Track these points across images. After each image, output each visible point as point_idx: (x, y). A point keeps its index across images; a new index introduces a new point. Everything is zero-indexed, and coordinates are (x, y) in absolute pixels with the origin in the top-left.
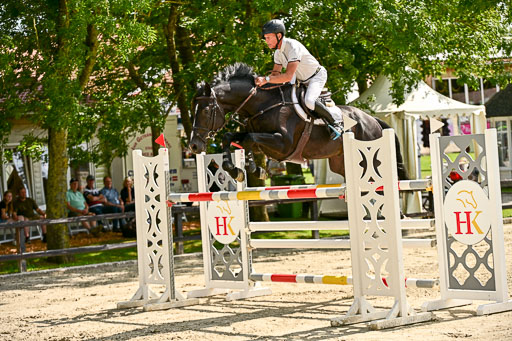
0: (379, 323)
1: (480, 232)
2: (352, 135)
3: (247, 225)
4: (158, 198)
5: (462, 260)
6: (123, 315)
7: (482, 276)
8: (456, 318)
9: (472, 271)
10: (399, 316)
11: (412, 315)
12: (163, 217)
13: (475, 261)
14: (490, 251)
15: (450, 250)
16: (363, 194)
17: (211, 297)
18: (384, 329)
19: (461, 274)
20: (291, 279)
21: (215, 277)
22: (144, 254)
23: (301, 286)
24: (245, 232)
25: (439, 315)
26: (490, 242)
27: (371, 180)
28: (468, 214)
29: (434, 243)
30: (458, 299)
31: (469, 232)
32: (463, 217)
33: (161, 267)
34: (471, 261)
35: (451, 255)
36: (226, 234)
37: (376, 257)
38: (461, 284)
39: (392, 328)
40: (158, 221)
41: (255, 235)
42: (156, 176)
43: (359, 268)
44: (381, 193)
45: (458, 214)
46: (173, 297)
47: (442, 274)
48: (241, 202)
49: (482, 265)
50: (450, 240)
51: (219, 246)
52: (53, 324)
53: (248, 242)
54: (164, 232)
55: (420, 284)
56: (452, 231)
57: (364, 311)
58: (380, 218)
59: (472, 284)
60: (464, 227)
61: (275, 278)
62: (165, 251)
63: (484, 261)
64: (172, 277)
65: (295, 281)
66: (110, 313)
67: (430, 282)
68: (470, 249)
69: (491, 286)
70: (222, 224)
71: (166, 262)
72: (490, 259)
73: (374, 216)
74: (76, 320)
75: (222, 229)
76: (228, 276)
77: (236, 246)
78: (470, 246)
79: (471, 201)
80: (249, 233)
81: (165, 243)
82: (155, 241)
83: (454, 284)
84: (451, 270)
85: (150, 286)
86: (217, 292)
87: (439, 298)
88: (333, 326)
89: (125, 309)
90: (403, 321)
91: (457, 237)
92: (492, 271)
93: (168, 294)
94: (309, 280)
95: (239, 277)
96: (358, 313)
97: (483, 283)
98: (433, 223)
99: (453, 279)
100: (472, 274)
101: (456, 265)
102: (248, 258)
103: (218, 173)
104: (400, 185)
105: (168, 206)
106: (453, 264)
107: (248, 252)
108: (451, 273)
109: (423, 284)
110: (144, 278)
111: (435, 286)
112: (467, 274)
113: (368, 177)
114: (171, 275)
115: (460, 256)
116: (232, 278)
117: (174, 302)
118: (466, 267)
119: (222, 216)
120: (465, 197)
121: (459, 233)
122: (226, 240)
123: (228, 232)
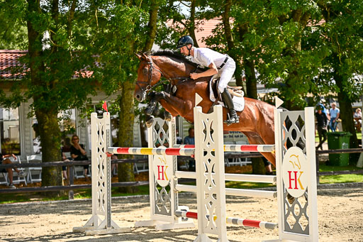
1: (302, 188)
3: (175, 173)
4: (103, 150)
5: (292, 209)
9: (297, 218)
12: (105, 165)
13: (299, 211)
14: (307, 204)
15: (285, 201)
19: (291, 220)
20: (196, 216)
21: (157, 212)
24: (174, 179)
26: (307, 197)
28: (296, 173)
29: (275, 195)
31: (296, 188)
32: (293, 176)
33: (103, 202)
34: (297, 210)
35: (286, 205)
36: (163, 179)
38: (291, 227)
40: (103, 167)
42: (103, 133)
45: (290, 172)
46: (110, 226)
47: (278, 220)
49: (303, 215)
51: (158, 186)
53: (175, 186)
54: (105, 175)
55: (267, 226)
59: (297, 229)
60: (293, 183)
62: (105, 189)
63: (303, 211)
67: (273, 225)
68: (296, 201)
69: (307, 232)
70: (161, 171)
71: (106, 199)
72: (307, 209)
73: (210, 170)
75: (161, 175)
76: (164, 213)
77: (168, 188)
79: (297, 163)
80: (176, 179)
81: (106, 184)
82: (101, 182)
83: (287, 229)
84: (286, 216)
89: (77, 232)
92: (307, 218)
93: (106, 223)
95: (170, 214)
97: (303, 228)
98: (275, 179)
99: (286, 223)
100: (297, 221)
101: (288, 213)
102: (175, 199)
103: (159, 132)
104: (258, 148)
105: (108, 156)
106: (287, 211)
107: (175, 194)
108: (285, 219)
109: (269, 226)
110: (95, 210)
111: (276, 229)
112: (294, 220)
113: (207, 141)
114: (109, 209)
115: (290, 206)
116: (166, 214)
117: (109, 230)
118: (294, 215)
119: (161, 165)
120: (294, 159)
121: (290, 188)
122: (163, 184)
123: (165, 178)
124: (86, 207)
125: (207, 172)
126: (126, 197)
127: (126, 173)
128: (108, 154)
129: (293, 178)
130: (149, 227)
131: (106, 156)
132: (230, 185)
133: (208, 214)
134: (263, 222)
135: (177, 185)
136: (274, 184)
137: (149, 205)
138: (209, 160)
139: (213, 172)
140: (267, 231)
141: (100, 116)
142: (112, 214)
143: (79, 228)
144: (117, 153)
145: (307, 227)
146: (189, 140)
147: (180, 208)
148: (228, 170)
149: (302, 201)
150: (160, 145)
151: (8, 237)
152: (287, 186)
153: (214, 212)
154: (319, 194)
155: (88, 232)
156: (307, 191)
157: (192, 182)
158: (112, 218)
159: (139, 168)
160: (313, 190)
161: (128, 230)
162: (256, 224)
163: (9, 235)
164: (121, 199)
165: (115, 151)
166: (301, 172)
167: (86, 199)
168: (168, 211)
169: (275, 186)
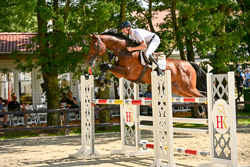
1: (226, 128)
3: (138, 117)
4: (89, 101)
9: (223, 148)
12: (90, 111)
13: (224, 143)
14: (229, 139)
15: (214, 137)
19: (219, 150)
21: (126, 144)
22: (84, 130)
24: (137, 121)
26: (229, 133)
28: (222, 117)
29: (207, 133)
31: (222, 128)
33: (89, 137)
34: (222, 143)
35: (215, 140)
36: (130, 121)
38: (219, 155)
40: (89, 113)
45: (218, 117)
46: (93, 154)
47: (209, 150)
48: (136, 106)
49: (227, 146)
51: (127, 126)
53: (138, 126)
54: (90, 118)
55: (202, 154)
57: (158, 166)
59: (223, 156)
60: (220, 124)
61: (148, 146)
62: (90, 128)
63: (227, 143)
65: (153, 148)
66: (62, 160)
67: (206, 153)
68: (222, 137)
69: (229, 158)
70: (129, 115)
71: (91, 135)
72: (229, 142)
73: (162, 115)
75: (128, 118)
77: (133, 127)
78: (222, 135)
79: (223, 110)
80: (139, 121)
81: (91, 125)
82: (88, 123)
83: (216, 156)
84: (215, 147)
87: (206, 162)
91: (217, 130)
92: (230, 149)
93: (91, 152)
95: (135, 145)
97: (227, 156)
98: (207, 122)
99: (215, 152)
100: (223, 150)
101: (217, 145)
102: (138, 135)
103: (127, 89)
104: (195, 100)
105: (92, 105)
106: (215, 145)
107: (138, 132)
108: (215, 149)
109: (203, 154)
110: (84, 142)
111: (208, 156)
112: (221, 150)
113: (160, 95)
114: (93, 142)
115: (218, 140)
116: (132, 145)
117: (93, 156)
118: (220, 146)
119: (129, 112)
120: (220, 107)
121: (218, 127)
122: (130, 125)
123: (131, 120)
124: (77, 141)
125: (160, 116)
126: (105, 134)
127: (105, 117)
128: (93, 104)
129: (220, 121)
130: (121, 154)
131: (91, 105)
132: (176, 125)
133: (161, 145)
134: (199, 151)
135: (140, 125)
136: (207, 125)
137: (120, 139)
138: (162, 108)
139: (164, 116)
140: (202, 157)
141: (87, 78)
142: (95, 145)
143: (72, 155)
144: (98, 103)
145: (230, 155)
146: (148, 94)
147: (142, 141)
148: (174, 115)
149: (226, 137)
150: (128, 98)
151: (24, 161)
152: (216, 126)
153: (165, 144)
154: (238, 132)
155: (79, 158)
156: (229, 130)
157: (150, 123)
158: (95, 148)
159: (114, 114)
160: (234, 129)
161: (106, 157)
162: (194, 152)
163: (25, 160)
164: (101, 135)
165: (97, 102)
166: (226, 117)
167: (77, 135)
168: (133, 143)
169: (207, 126)
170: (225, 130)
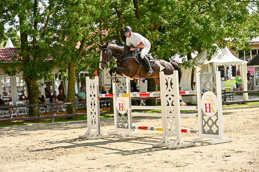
0: (170, 147)
1: (214, 112)
2: (163, 72)
3: (130, 107)
4: (94, 96)
5: (207, 123)
6: (80, 141)
7: (214, 129)
8: (202, 145)
9: (211, 127)
10: (178, 144)
11: (184, 144)
12: (96, 103)
14: (217, 119)
15: (203, 119)
16: (167, 96)
17: (117, 135)
18: (172, 149)
19: (207, 128)
20: (145, 128)
21: (118, 127)
22: (89, 117)
23: (148, 132)
24: (129, 110)
25: (196, 144)
26: (217, 116)
27: (170, 90)
28: (209, 104)
29: (197, 116)
30: (206, 138)
31: (210, 112)
32: (208, 106)
33: (95, 122)
34: (210, 123)
35: (203, 121)
36: (122, 110)
37: (171, 121)
38: (207, 132)
39: (175, 149)
40: (95, 105)
41: (133, 111)
42: (94, 87)
43: (165, 124)
44: (173, 96)
45: (206, 104)
46: (99, 135)
47: (198, 127)
48: (128, 98)
49: (214, 125)
50: (203, 115)
52: (52, 143)
53: (130, 114)
54: (96, 109)
55: (192, 132)
56: (204, 111)
57: (166, 142)
58: (172, 105)
59: (210, 132)
60: (208, 110)
61: (140, 128)
62: (96, 116)
63: (214, 123)
64: (99, 126)
65: (147, 129)
66: (75, 140)
68: (210, 118)
69: (217, 133)
70: (121, 106)
71: (97, 121)
72: (217, 122)
73: (170, 104)
74: (61, 142)
75: (121, 108)
76: (123, 127)
77: (126, 115)
78: (210, 117)
79: (211, 99)
80: (131, 110)
81: (97, 113)
82: (93, 112)
83: (204, 132)
84: (203, 126)
85: (92, 130)
86: (119, 133)
87: (198, 137)
88: (153, 148)
89: (81, 138)
90: (180, 146)
91: (206, 114)
92: (218, 127)
93: (98, 133)
94: (152, 129)
95: (127, 128)
96: (164, 143)
97: (214, 132)
98: (197, 108)
100: (211, 128)
101: (205, 125)
102: (131, 120)
106: (204, 124)
107: (131, 118)
108: (203, 128)
110: (89, 127)
111: (197, 133)
112: (209, 128)
113: (168, 89)
115: (206, 121)
116: (124, 128)
117: (100, 136)
118: (209, 126)
120: (208, 98)
121: (206, 112)
122: (123, 113)
125: (168, 105)
128: (99, 98)
129: (208, 107)
134: (189, 130)
136: (196, 110)
137: (114, 124)
143: (82, 136)
145: (218, 131)
149: (214, 119)
156: (217, 113)
162: (185, 131)
165: (103, 96)
168: (126, 126)
170: (212, 114)
